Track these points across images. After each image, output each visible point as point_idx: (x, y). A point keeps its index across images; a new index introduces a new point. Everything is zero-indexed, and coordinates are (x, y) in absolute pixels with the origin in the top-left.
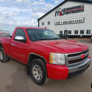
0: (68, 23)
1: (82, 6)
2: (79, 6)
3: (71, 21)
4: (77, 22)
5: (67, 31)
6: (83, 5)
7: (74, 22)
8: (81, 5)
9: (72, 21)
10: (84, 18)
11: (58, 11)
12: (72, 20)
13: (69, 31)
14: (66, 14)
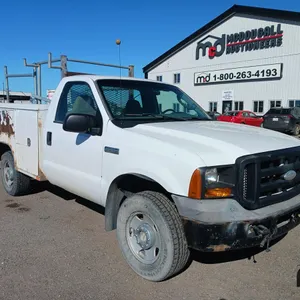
0: (234, 79)
1: (275, 30)
2: (267, 28)
3: (243, 74)
4: (261, 77)
5: (230, 102)
6: (279, 26)
7: (252, 77)
8: (273, 27)
9: (247, 75)
10: (282, 65)
11: (204, 42)
12: (247, 70)
13: (236, 103)
14: (227, 53)
